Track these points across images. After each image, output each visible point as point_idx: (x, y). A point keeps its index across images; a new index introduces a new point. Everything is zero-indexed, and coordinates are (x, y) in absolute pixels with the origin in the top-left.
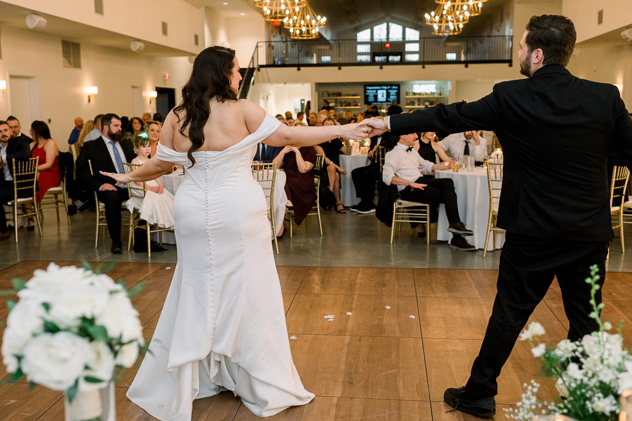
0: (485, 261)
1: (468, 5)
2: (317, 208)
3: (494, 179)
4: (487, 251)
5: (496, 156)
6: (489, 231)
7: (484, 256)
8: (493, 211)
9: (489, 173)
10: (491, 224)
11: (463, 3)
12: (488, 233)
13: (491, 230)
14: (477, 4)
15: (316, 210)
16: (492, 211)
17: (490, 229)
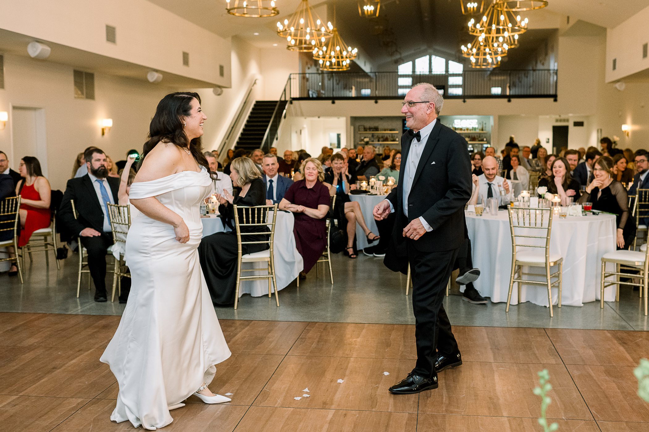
0: (508, 316)
1: (504, 37)
2: (327, 254)
3: (517, 225)
4: (510, 305)
5: (522, 198)
6: (512, 282)
7: (507, 311)
8: (516, 260)
9: (511, 219)
10: (514, 275)
11: (498, 35)
12: (511, 285)
13: (514, 282)
14: (513, 36)
15: (326, 257)
16: (514, 261)
17: (512, 280)
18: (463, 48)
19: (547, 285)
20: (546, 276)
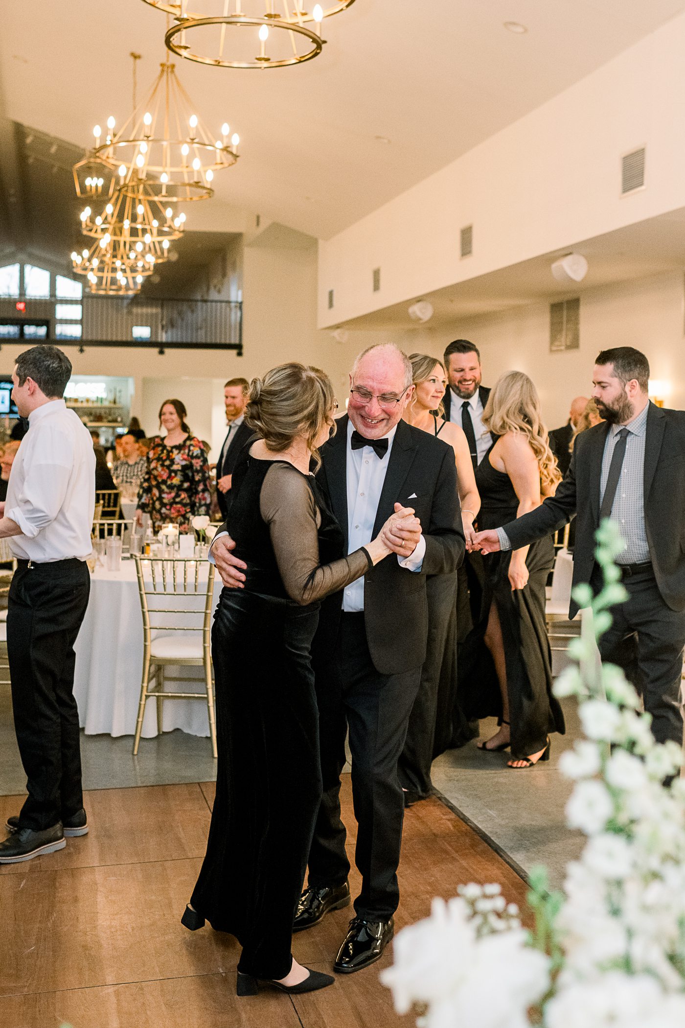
0: (136, 762)
1: (144, 243)
3: (152, 591)
4: (142, 739)
5: (165, 537)
6: (144, 697)
7: (135, 753)
8: (151, 656)
9: (141, 578)
10: (149, 682)
11: (134, 239)
12: (143, 702)
13: (147, 697)
14: (160, 243)
16: (148, 657)
17: (145, 693)
18: (74, 256)
19: (207, 698)
20: (204, 680)
